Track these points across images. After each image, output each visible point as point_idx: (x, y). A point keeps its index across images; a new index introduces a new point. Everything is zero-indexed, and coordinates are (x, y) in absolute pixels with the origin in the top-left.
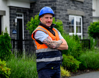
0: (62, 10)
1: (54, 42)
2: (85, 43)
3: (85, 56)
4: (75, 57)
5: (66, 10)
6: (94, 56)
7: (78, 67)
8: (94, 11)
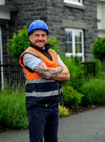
0: (56, 21)
1: (48, 71)
2: (88, 67)
3: (89, 85)
4: (75, 88)
5: (61, 22)
6: (101, 86)
7: (80, 102)
8: (100, 21)
